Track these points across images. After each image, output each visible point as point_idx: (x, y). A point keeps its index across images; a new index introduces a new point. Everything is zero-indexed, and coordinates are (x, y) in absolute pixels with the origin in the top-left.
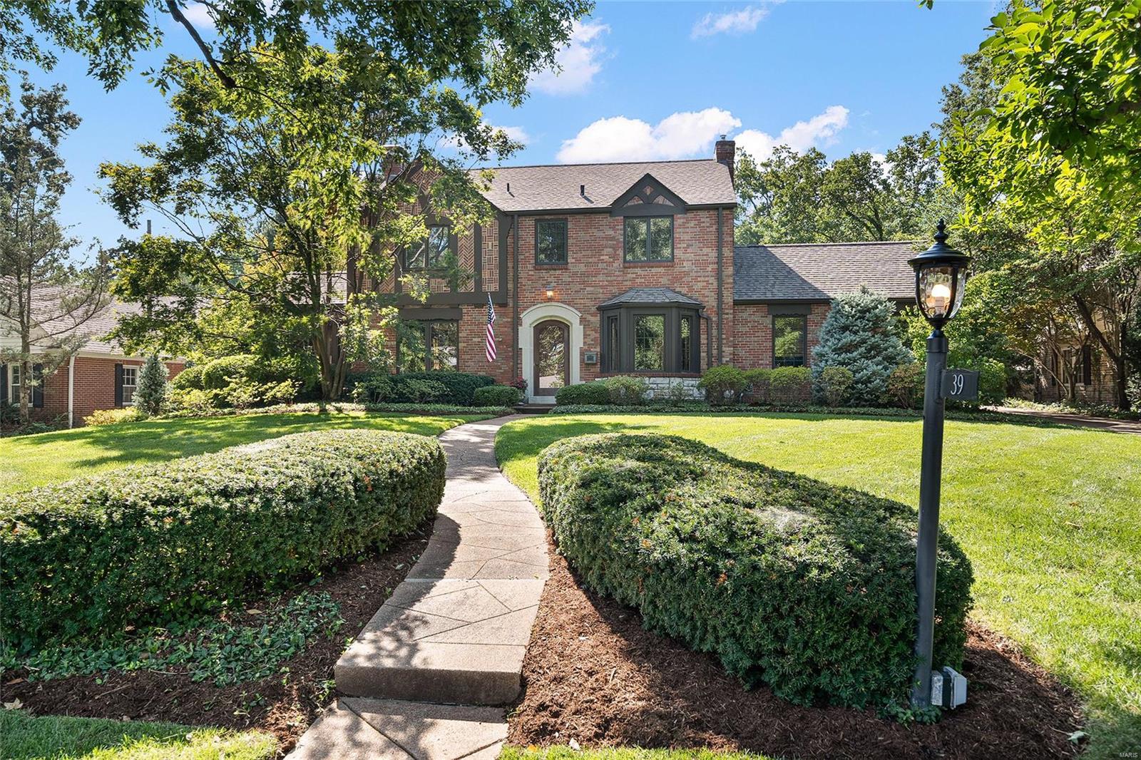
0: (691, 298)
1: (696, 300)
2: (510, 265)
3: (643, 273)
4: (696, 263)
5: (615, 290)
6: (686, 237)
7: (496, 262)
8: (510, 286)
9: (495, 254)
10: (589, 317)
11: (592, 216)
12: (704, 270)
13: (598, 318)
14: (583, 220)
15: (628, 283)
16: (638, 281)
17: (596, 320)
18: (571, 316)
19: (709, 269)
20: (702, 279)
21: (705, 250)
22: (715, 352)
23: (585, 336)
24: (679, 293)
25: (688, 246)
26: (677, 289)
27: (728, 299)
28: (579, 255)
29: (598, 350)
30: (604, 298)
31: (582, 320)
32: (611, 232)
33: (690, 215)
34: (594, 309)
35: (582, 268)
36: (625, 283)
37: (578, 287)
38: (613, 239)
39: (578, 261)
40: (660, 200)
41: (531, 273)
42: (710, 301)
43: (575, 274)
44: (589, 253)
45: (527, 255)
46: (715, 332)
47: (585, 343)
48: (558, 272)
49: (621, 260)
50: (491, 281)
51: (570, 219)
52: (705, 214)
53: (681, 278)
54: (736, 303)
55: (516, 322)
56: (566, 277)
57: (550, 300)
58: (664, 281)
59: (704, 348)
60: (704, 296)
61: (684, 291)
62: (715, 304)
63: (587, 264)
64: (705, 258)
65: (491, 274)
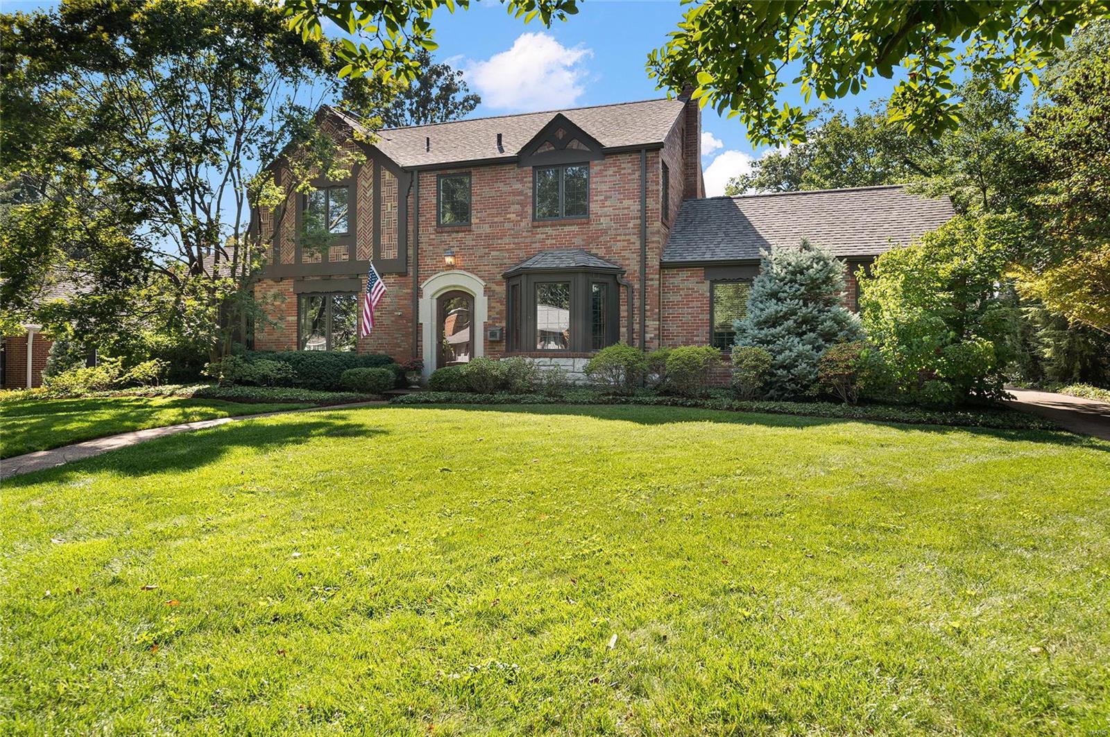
0: (608, 261)
1: (615, 263)
2: (411, 228)
3: (554, 233)
4: (616, 219)
5: (522, 254)
6: (604, 187)
7: (395, 225)
8: (410, 252)
9: (395, 217)
10: (494, 287)
11: (498, 168)
12: (624, 226)
13: (504, 287)
14: (488, 173)
15: (538, 245)
16: (548, 242)
17: (501, 289)
18: (474, 285)
19: (631, 225)
20: (623, 237)
21: (626, 203)
22: (636, 327)
23: (490, 308)
24: (595, 255)
25: (606, 198)
26: (594, 251)
27: (654, 262)
28: (484, 214)
29: (504, 324)
30: (510, 264)
31: (487, 291)
32: (518, 186)
33: (609, 161)
34: (499, 277)
35: (486, 229)
36: (534, 245)
37: (481, 251)
38: (520, 193)
39: (482, 221)
40: (574, 144)
41: (432, 237)
42: (632, 265)
43: (479, 236)
44: (494, 211)
45: (428, 216)
46: (637, 303)
47: (489, 317)
48: (461, 235)
49: (530, 218)
50: (389, 248)
51: (474, 172)
52: (627, 158)
53: (598, 237)
54: (664, 266)
55: (417, 293)
56: (469, 241)
57: (451, 267)
58: (578, 241)
59: (623, 322)
60: (624, 259)
61: (601, 252)
62: (637, 268)
63: (492, 225)
64: (626, 212)
65: (390, 239)
